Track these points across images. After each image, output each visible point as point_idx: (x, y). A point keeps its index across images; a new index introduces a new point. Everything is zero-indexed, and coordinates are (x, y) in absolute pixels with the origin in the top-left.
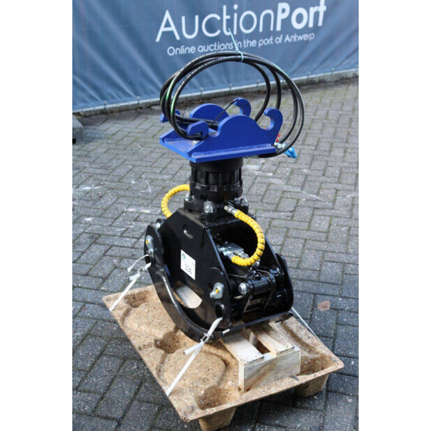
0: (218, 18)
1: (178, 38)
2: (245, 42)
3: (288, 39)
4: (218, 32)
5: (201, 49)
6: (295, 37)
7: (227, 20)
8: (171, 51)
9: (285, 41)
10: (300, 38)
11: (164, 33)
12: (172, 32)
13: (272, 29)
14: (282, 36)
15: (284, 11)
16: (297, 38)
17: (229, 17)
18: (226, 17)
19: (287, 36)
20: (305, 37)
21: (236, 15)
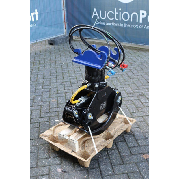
0: (113, 13)
2: (124, 25)
3: (146, 27)
4: (113, 18)
9: (144, 28)
12: (96, 16)
13: (137, 21)
15: (143, 14)
17: (117, 13)
18: (116, 13)
19: (145, 26)
21: (120, 13)
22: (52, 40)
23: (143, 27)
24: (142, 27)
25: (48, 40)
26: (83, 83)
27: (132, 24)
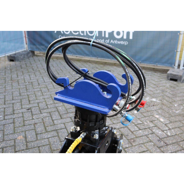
3: (112, 42)
6: (116, 42)
10: (119, 42)
13: (103, 36)
14: (109, 40)
16: (117, 42)
22: (12, 56)
23: (110, 41)
24: (108, 41)
25: (8, 56)
26: (71, 131)
27: (98, 39)
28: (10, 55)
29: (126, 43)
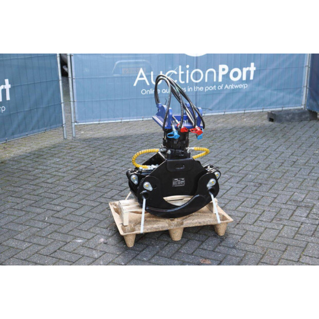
1: (148, 84)
5: (164, 91)
6: (232, 86)
7: (182, 74)
8: (144, 92)
10: (236, 87)
11: (139, 81)
16: (234, 87)
20: (240, 86)
28: (272, 111)
29: (246, 86)
